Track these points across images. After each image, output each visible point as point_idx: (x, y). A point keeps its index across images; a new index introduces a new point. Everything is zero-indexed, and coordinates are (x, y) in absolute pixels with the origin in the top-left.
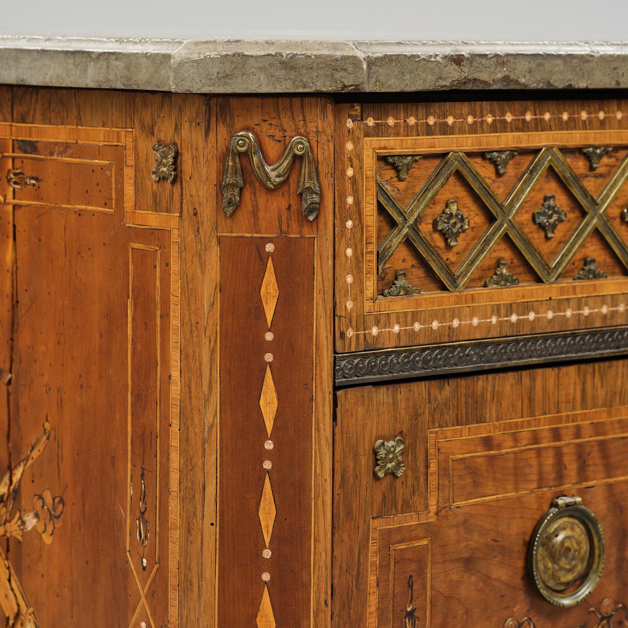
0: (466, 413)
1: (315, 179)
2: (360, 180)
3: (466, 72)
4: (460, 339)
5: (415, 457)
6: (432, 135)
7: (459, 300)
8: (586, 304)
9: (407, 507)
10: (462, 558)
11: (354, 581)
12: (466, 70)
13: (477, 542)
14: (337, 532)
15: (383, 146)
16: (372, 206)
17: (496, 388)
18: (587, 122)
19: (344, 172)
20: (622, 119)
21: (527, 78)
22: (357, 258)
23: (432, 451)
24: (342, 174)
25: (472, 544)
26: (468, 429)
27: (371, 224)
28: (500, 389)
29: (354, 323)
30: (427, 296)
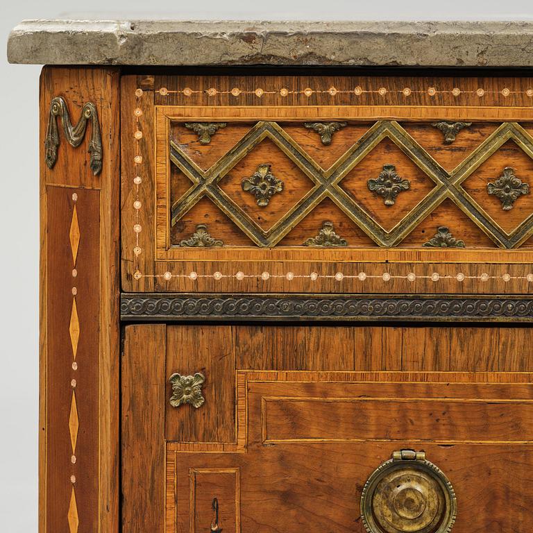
0: (283, 359)
1: (97, 139)
2: (149, 142)
3: (258, 48)
4: (271, 291)
5: (219, 393)
6: (237, 105)
7: (270, 255)
8: (435, 270)
9: (209, 436)
10: (278, 491)
11: (148, 494)
12: (259, 47)
13: (297, 479)
14: (127, 448)
15: (177, 113)
16: (164, 165)
17: (322, 340)
18: (437, 98)
19: (131, 135)
20: (485, 95)
21: (337, 55)
22: (146, 211)
23: (240, 389)
24: (129, 137)
25: (290, 480)
26: (285, 374)
27: (162, 181)
28: (327, 341)
29: (142, 267)
30: (230, 249)
